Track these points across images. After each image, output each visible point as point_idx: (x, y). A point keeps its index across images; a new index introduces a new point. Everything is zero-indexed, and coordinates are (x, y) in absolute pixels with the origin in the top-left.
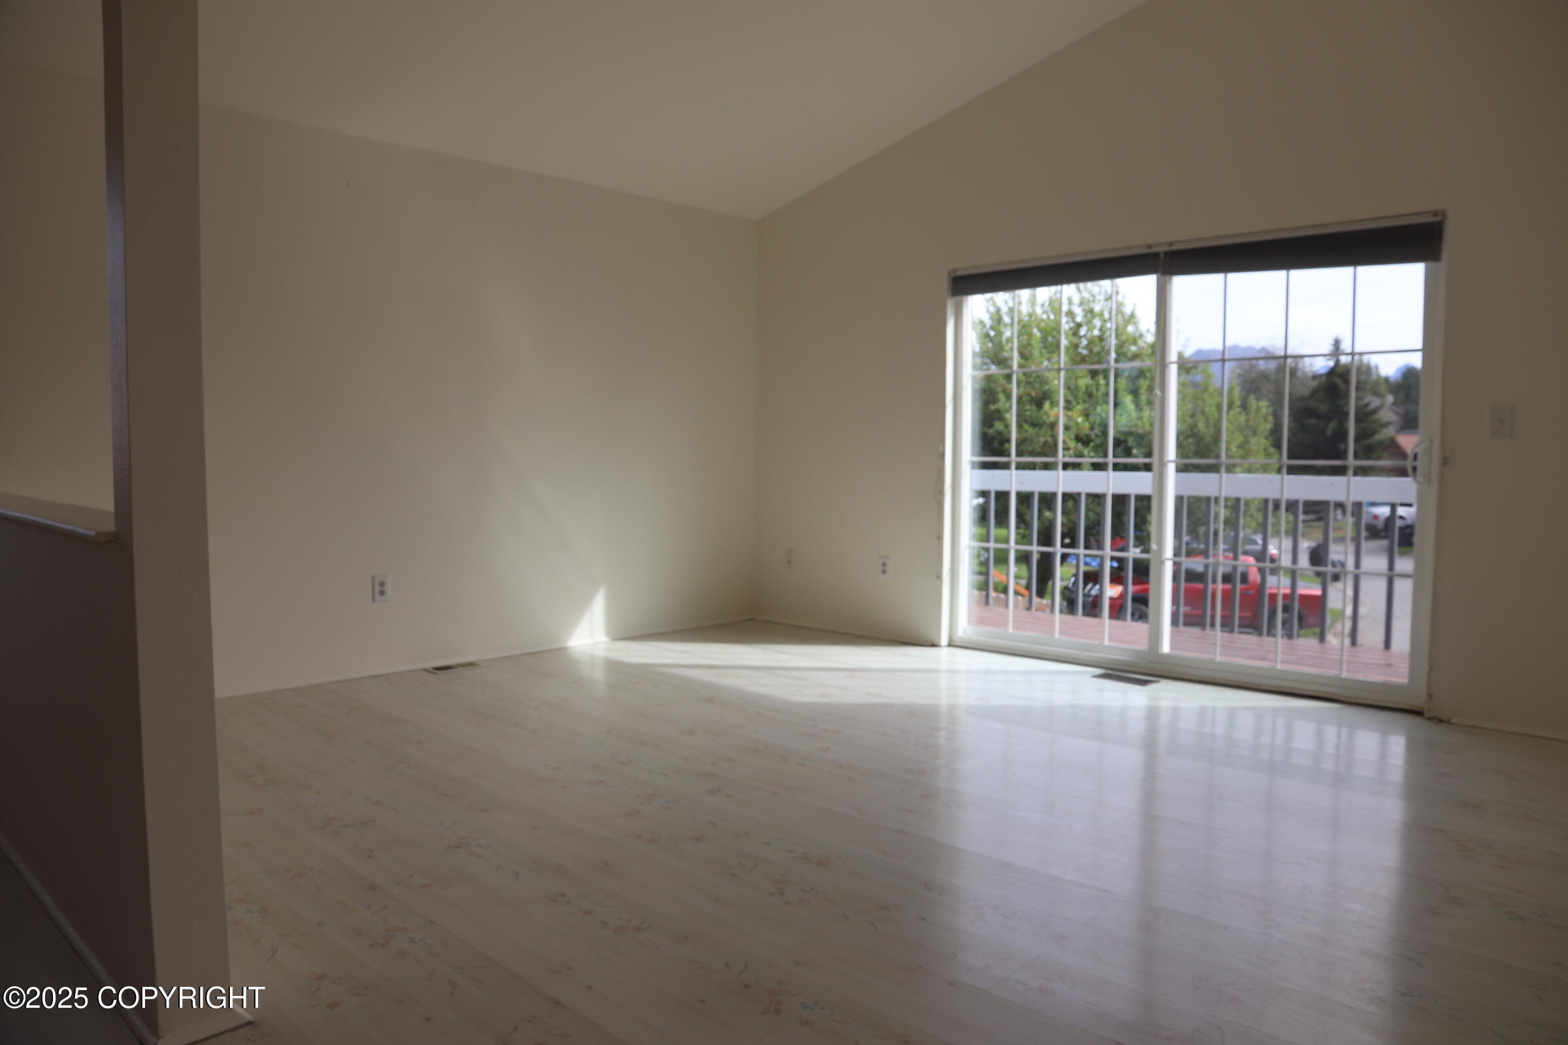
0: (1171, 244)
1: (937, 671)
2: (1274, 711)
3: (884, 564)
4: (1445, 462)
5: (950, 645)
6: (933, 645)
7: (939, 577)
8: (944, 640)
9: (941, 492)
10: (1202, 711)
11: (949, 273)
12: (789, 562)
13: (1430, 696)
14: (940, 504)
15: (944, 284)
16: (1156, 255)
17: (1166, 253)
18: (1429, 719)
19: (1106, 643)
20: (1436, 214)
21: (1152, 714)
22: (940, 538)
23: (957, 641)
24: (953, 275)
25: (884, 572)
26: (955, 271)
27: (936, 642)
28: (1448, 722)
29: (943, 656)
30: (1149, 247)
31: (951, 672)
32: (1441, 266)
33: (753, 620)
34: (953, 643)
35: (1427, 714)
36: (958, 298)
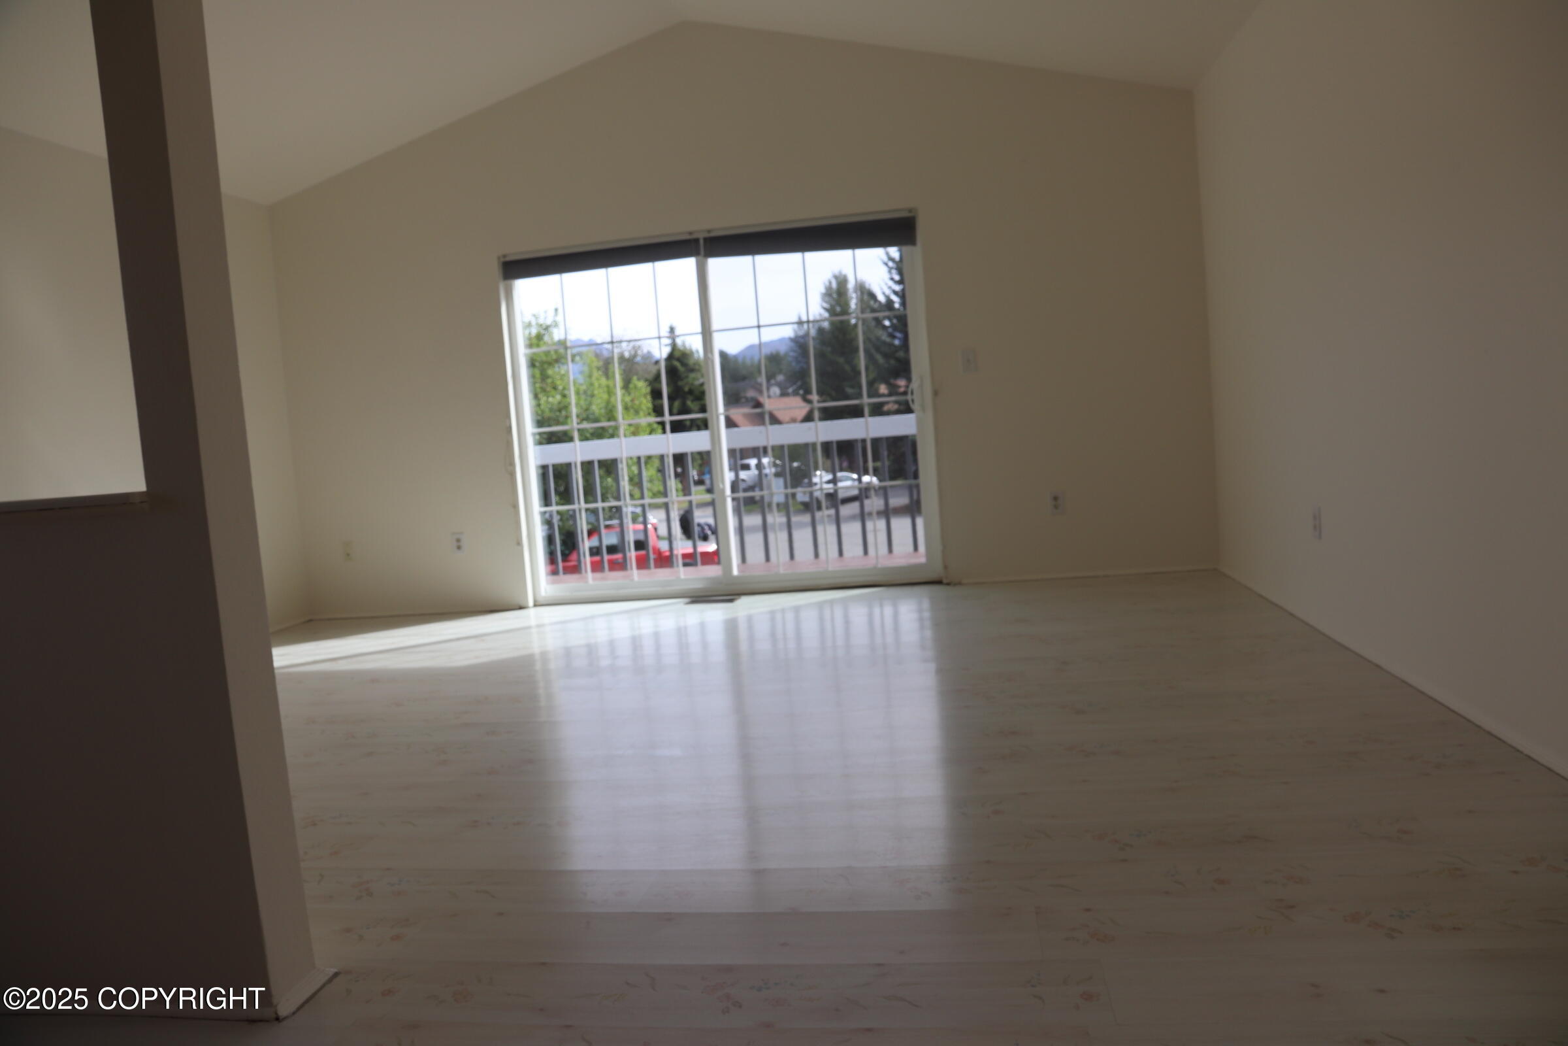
0: (709, 231)
1: (529, 628)
2: (832, 602)
3: (458, 540)
4: (936, 393)
5: (535, 605)
6: (521, 608)
7: (519, 543)
8: (531, 603)
9: (512, 464)
10: (772, 613)
11: (499, 258)
12: (348, 555)
13: (946, 567)
14: (512, 475)
15: (495, 270)
16: (697, 241)
17: (705, 239)
18: (948, 584)
19: (682, 577)
21: (731, 627)
22: (515, 506)
23: (541, 598)
24: (502, 260)
25: (459, 548)
26: (504, 256)
27: (522, 604)
28: (960, 584)
29: (531, 616)
30: (691, 233)
31: (539, 626)
32: (918, 248)
33: (310, 621)
34: (537, 603)
35: (945, 581)
36: (508, 282)
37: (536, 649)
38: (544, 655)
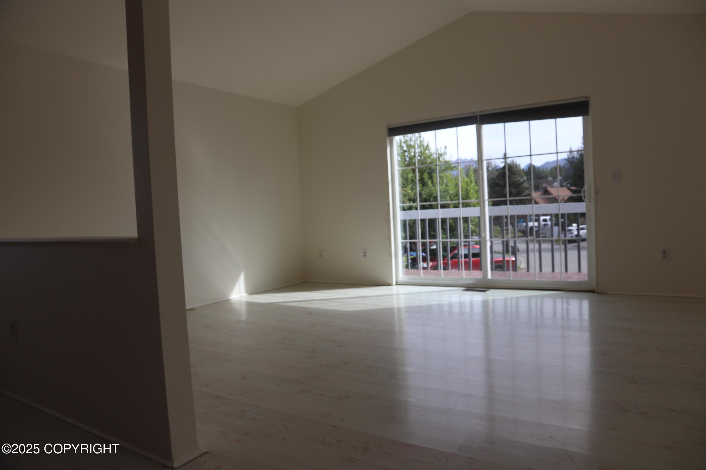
0: (482, 112)
1: (392, 295)
2: (536, 297)
3: (365, 253)
4: (596, 193)
5: (396, 284)
6: (390, 285)
7: (390, 256)
8: (394, 283)
9: (389, 220)
10: (506, 300)
11: (387, 127)
12: (320, 255)
13: (598, 284)
14: (389, 224)
15: (385, 132)
16: (476, 116)
17: (480, 116)
18: (598, 293)
19: (464, 277)
20: (586, 97)
21: (485, 304)
22: (390, 239)
23: (399, 282)
24: (389, 127)
25: (365, 256)
26: (389, 126)
27: (390, 283)
28: (605, 293)
29: (394, 289)
30: (473, 113)
31: (397, 294)
32: (589, 117)
33: (304, 282)
34: (397, 284)
35: (597, 291)
36: (391, 137)
37: (395, 305)
38: (399, 309)
